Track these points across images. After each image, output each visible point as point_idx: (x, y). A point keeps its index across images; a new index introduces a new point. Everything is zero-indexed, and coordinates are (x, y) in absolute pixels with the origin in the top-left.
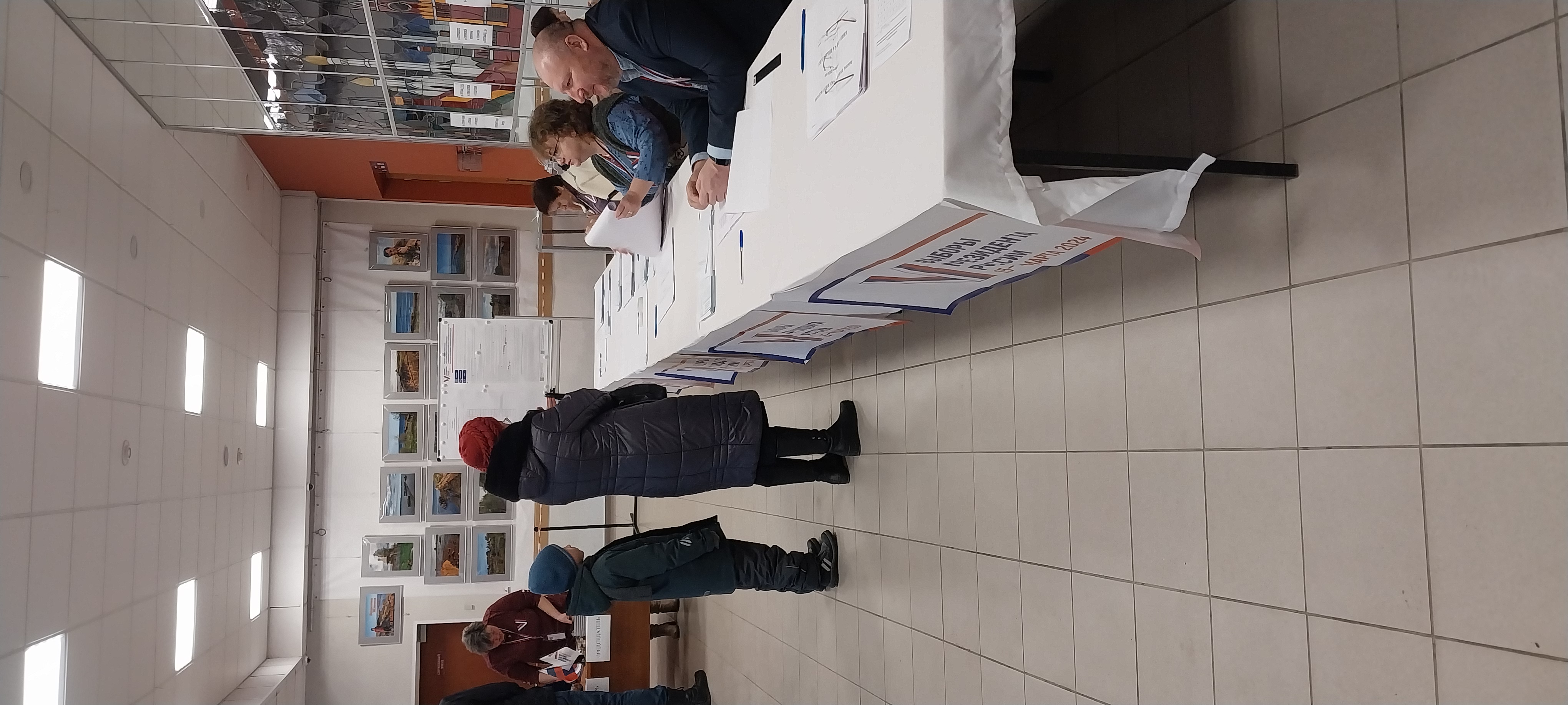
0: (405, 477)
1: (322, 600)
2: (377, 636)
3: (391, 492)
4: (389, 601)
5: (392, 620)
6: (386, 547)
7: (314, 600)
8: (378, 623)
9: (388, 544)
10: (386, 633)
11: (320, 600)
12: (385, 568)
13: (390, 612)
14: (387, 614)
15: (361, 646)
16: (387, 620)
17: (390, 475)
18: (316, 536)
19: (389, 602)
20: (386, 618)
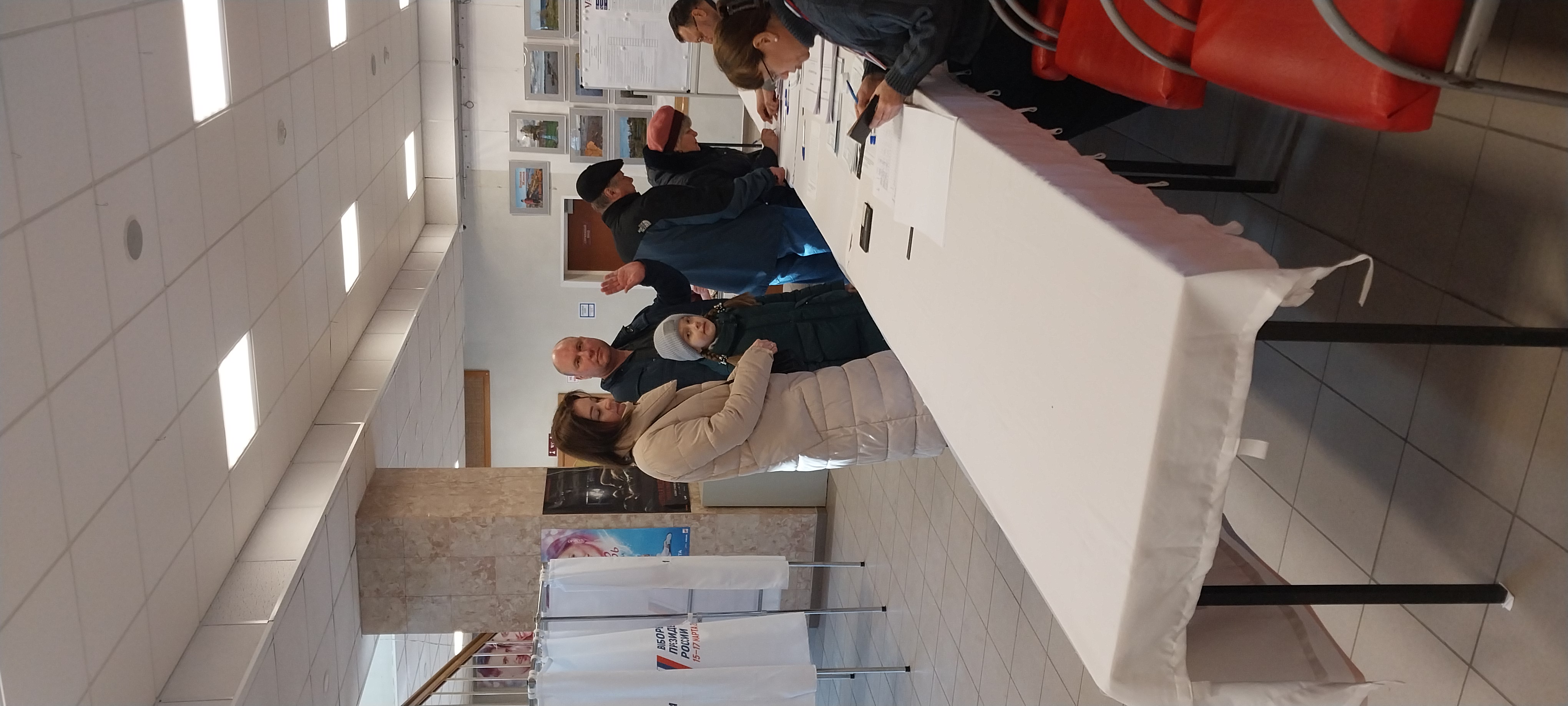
0: (548, 55)
1: (474, 170)
2: (527, 207)
3: (535, 69)
4: (537, 175)
5: (541, 193)
6: (532, 124)
7: (466, 170)
8: (528, 195)
9: (534, 122)
10: (535, 205)
11: (472, 170)
12: (533, 145)
13: (538, 185)
14: (536, 187)
15: (513, 215)
16: (536, 193)
17: (533, 52)
18: (465, 108)
19: (536, 177)
20: (534, 192)
